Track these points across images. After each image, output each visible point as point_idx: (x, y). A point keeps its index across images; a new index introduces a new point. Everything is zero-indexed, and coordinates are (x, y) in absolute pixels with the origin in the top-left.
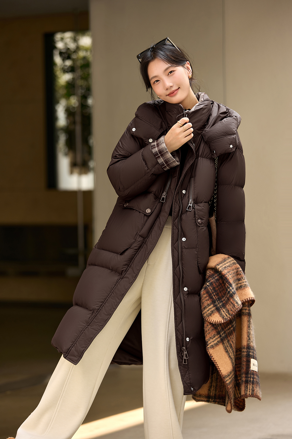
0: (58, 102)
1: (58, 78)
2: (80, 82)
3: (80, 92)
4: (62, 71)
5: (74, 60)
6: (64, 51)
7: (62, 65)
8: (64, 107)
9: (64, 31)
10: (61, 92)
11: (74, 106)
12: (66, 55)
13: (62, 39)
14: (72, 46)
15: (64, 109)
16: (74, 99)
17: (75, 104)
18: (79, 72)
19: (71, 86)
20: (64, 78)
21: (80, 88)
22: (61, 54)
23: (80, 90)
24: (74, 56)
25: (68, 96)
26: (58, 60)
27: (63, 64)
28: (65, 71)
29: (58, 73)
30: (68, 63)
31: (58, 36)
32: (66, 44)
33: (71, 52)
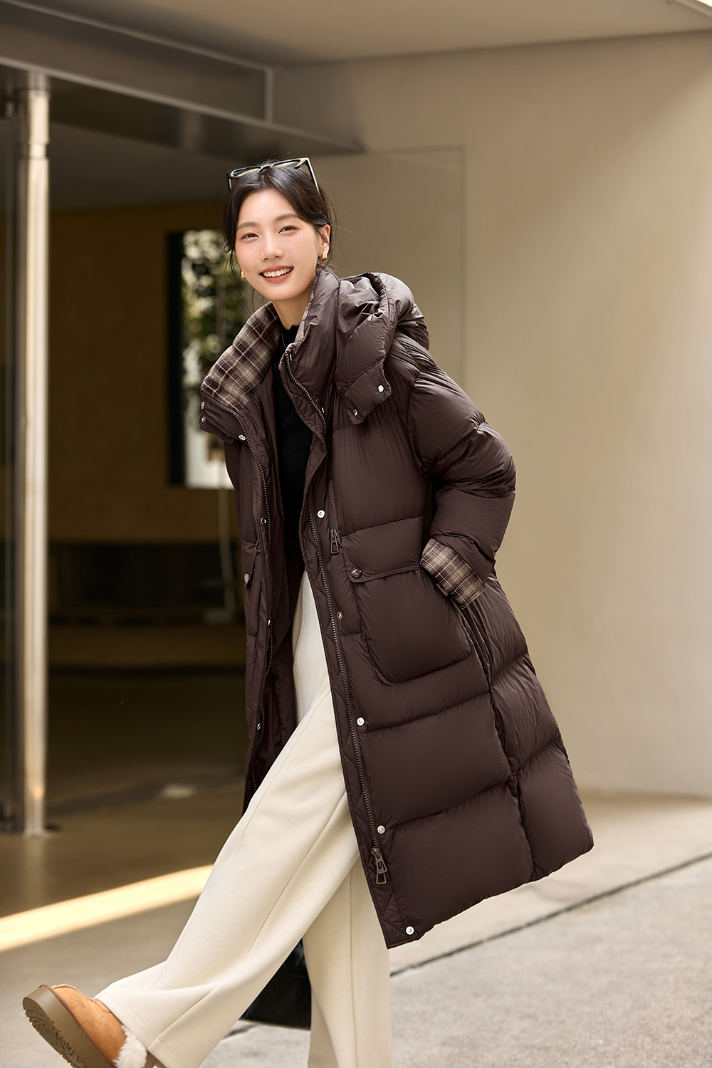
0: (187, 345)
1: (188, 305)
2: (225, 314)
3: (224, 328)
4: (196, 295)
5: (214, 277)
6: (199, 263)
7: (195, 285)
8: (198, 353)
9: (198, 228)
10: (193, 328)
11: (213, 351)
12: (202, 268)
13: (196, 243)
14: (213, 253)
15: (198, 357)
16: (215, 341)
17: (215, 348)
18: (223, 296)
19: (209, 321)
20: (198, 306)
21: (224, 322)
22: (194, 267)
23: (224, 326)
24: (215, 272)
25: (203, 335)
26: (189, 276)
27: (197, 283)
28: (200, 293)
29: (189, 296)
30: (206, 282)
31: (190, 238)
32: (203, 252)
33: (212, 264)
